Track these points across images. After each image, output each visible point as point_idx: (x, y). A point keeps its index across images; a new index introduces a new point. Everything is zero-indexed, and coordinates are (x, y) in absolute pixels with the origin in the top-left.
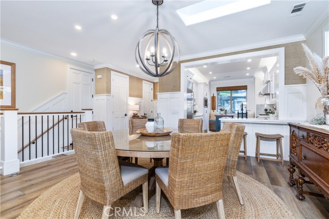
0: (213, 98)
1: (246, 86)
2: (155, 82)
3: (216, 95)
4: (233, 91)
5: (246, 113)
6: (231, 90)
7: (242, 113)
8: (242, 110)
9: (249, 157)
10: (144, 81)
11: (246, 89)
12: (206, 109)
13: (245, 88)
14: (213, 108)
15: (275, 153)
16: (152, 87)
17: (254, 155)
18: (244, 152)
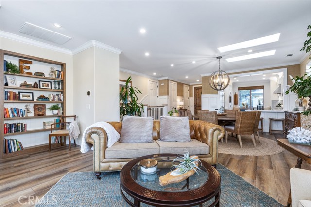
0: (235, 96)
1: (263, 86)
2: (190, 84)
3: (237, 93)
4: (252, 90)
5: (263, 107)
6: (251, 89)
7: (260, 107)
8: (260, 104)
9: (265, 133)
10: (184, 85)
11: (263, 89)
12: (230, 104)
13: (262, 87)
14: (236, 103)
15: (282, 130)
16: (189, 89)
17: (268, 131)
18: (262, 129)
